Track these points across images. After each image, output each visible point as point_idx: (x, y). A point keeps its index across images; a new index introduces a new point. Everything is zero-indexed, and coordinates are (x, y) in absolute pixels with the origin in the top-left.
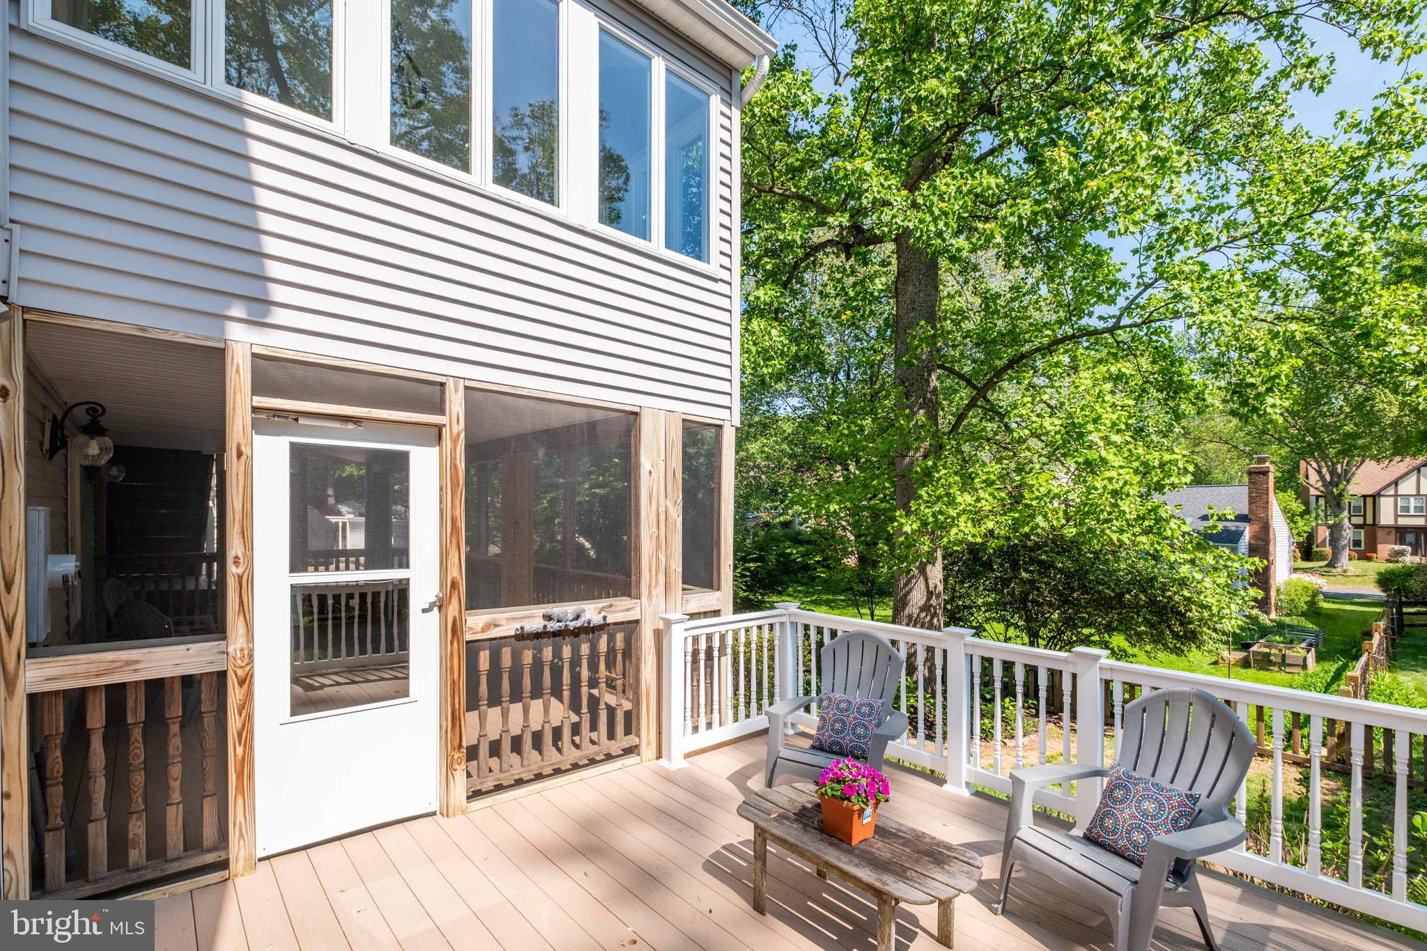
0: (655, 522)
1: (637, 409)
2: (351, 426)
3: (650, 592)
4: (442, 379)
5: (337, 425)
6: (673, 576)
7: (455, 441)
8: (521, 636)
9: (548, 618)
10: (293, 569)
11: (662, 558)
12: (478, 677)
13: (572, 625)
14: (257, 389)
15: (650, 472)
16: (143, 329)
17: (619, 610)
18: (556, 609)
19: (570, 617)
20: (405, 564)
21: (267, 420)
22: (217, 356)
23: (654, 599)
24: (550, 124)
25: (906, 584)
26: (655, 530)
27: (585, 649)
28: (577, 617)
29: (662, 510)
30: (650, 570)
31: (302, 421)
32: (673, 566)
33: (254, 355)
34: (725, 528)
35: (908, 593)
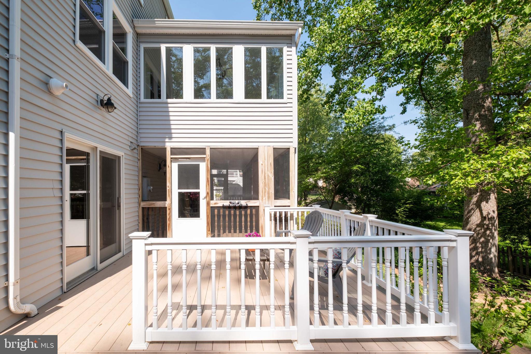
0: (264, 178)
1: (257, 147)
2: (188, 160)
3: (262, 198)
4: (205, 147)
5: (185, 160)
6: (271, 194)
7: (208, 160)
8: (224, 207)
9: (231, 203)
10: (179, 189)
11: (267, 189)
12: (215, 216)
13: (237, 205)
14: (171, 155)
15: (262, 164)
16: (155, 146)
17: (251, 203)
18: (232, 201)
19: (237, 203)
20: (199, 189)
21: (173, 160)
22: (165, 149)
23: (264, 201)
24: (231, 79)
25: (468, 213)
26: (264, 180)
27: (243, 213)
28: (238, 203)
29: (266, 175)
30: (262, 192)
31: (179, 159)
32: (271, 191)
33: (171, 148)
34: (292, 180)
35: (470, 217)
